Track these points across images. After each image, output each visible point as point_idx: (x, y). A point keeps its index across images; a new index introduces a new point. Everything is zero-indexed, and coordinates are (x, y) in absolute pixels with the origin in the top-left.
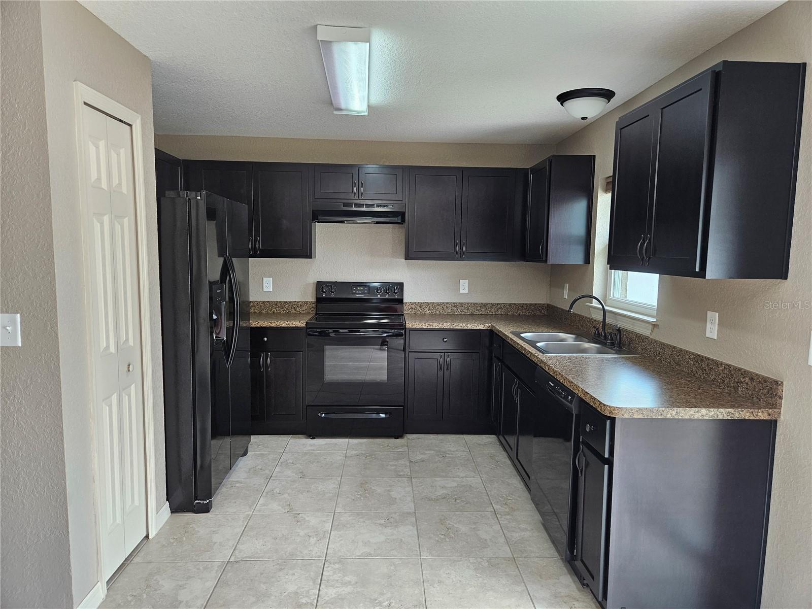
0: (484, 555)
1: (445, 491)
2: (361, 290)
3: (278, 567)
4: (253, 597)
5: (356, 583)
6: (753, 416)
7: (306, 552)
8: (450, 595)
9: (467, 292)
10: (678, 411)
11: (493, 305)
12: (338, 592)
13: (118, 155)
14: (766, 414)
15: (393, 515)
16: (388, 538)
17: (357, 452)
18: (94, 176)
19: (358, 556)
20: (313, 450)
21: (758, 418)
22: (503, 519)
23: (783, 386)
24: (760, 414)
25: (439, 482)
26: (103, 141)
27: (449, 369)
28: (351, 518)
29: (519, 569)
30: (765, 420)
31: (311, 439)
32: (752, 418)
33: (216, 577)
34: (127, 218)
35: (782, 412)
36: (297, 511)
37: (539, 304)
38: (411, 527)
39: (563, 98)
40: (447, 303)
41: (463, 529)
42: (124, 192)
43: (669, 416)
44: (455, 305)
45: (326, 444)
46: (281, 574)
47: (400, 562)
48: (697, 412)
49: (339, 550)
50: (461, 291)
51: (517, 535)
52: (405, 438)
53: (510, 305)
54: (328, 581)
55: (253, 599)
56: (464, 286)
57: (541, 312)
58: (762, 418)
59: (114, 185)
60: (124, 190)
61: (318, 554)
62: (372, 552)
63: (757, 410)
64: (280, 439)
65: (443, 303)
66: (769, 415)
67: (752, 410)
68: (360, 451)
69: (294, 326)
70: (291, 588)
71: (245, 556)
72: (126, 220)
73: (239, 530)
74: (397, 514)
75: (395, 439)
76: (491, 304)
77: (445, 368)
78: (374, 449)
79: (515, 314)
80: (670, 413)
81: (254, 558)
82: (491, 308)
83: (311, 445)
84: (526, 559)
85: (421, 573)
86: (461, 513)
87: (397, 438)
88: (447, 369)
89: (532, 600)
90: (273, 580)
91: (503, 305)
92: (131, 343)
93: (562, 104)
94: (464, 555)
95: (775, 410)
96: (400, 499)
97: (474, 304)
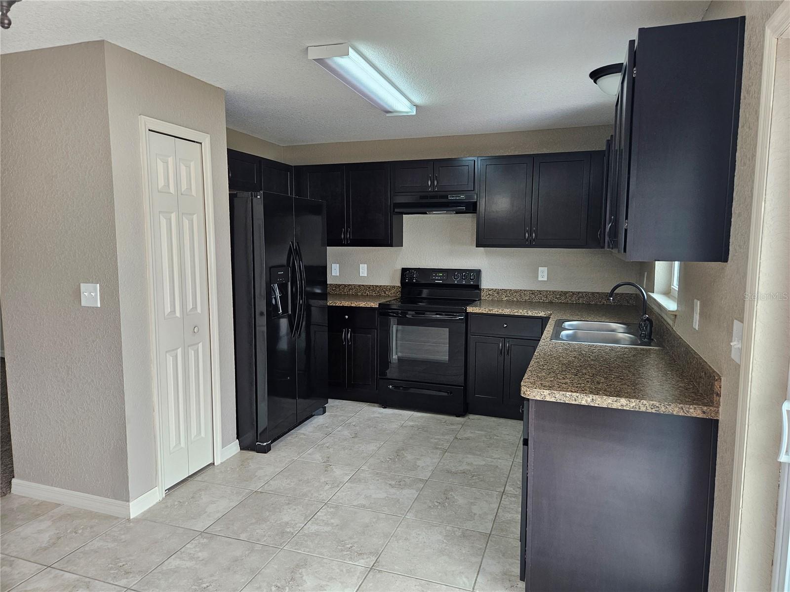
0: (463, 526)
1: (468, 468)
2: (440, 276)
3: (287, 502)
4: (255, 519)
5: (337, 526)
6: (684, 411)
7: (316, 495)
8: (407, 551)
9: (546, 280)
10: (594, 398)
11: (573, 293)
12: (318, 529)
13: (188, 167)
14: (699, 412)
15: (406, 480)
16: (389, 496)
17: (413, 423)
18: (161, 183)
19: (354, 506)
20: (378, 417)
21: (689, 415)
22: (507, 500)
23: (721, 382)
24: (691, 411)
25: (470, 458)
26: (171, 157)
27: (510, 355)
28: (369, 475)
29: (487, 545)
30: (698, 418)
31: (383, 408)
32: (682, 414)
33: (240, 500)
34: (196, 215)
35: (720, 411)
36: (331, 462)
37: (626, 294)
38: (414, 491)
39: (596, 75)
40: (525, 291)
41: (461, 501)
42: (193, 194)
43: (584, 403)
44: (533, 292)
45: (392, 414)
46: (286, 507)
47: (384, 517)
48: (616, 401)
49: (342, 499)
50: (540, 279)
51: (510, 515)
52: (467, 417)
53: (593, 293)
54: (316, 520)
55: (254, 521)
56: (543, 274)
57: (628, 302)
58: (694, 415)
59: (183, 190)
60: (194, 193)
61: (324, 498)
62: (367, 505)
63: (688, 406)
64: (358, 405)
65: (521, 290)
66: (704, 413)
67: (682, 405)
68: (417, 423)
69: (369, 306)
70: (286, 519)
71: (271, 489)
72: (195, 217)
73: (279, 470)
74: (411, 479)
75: (457, 417)
76: (572, 292)
77: (506, 353)
78: (431, 423)
79: (599, 303)
80: (585, 400)
81: (275, 492)
82: (572, 296)
83: (379, 413)
84: (501, 537)
85: (396, 528)
86: (469, 488)
87: (458, 416)
88: (508, 353)
89: (479, 572)
90: (278, 510)
91: (584, 293)
92: (199, 310)
93: (595, 82)
94: (445, 522)
95: (711, 408)
96: (423, 467)
97: (553, 292)
